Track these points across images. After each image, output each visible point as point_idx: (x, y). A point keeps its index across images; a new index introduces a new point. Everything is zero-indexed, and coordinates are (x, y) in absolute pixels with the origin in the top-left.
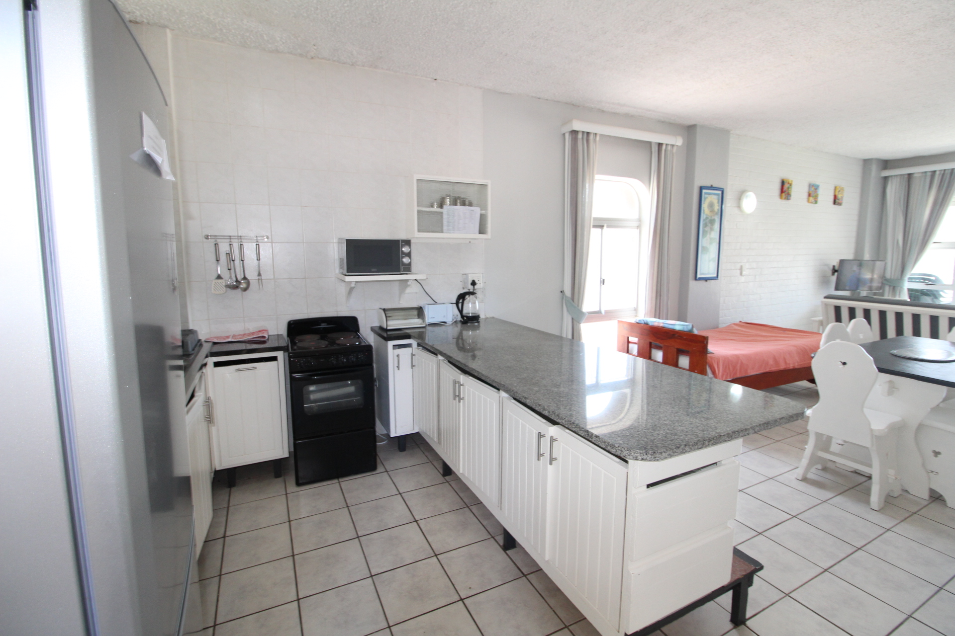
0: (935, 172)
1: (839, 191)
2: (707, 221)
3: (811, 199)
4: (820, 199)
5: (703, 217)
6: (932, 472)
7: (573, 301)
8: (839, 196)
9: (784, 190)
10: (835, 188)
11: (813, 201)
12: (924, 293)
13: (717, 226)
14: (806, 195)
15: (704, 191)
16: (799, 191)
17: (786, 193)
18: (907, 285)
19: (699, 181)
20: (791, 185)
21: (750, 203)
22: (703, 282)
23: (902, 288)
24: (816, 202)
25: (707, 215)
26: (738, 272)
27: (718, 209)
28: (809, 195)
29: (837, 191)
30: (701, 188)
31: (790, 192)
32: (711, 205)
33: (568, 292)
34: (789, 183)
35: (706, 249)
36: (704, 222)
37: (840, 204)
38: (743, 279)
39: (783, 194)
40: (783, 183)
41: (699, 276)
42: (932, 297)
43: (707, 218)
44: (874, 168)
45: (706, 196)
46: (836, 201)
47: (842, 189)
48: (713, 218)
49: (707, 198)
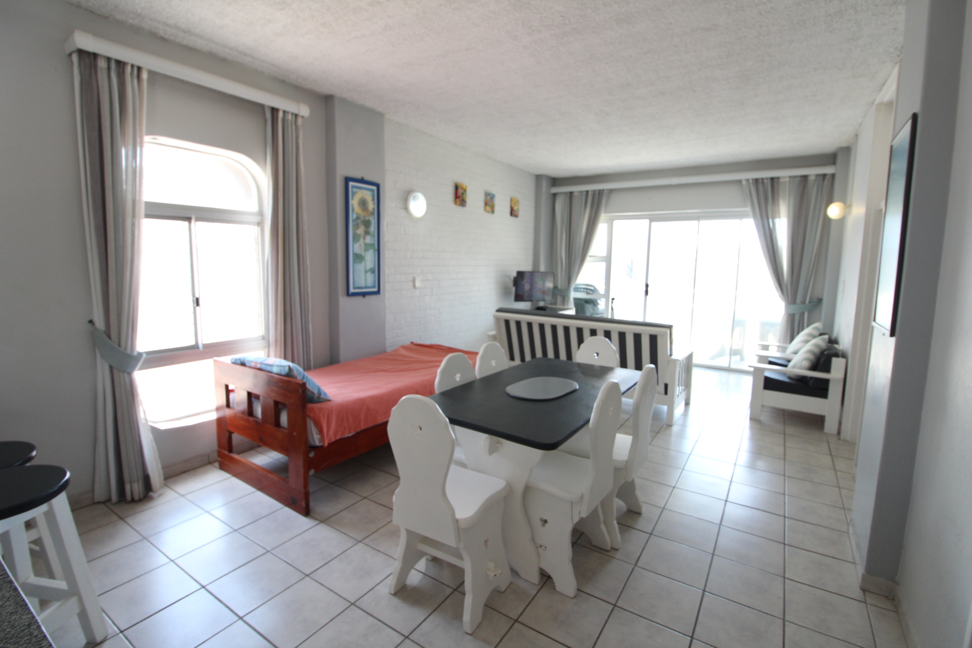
0: (587, 192)
1: (515, 203)
2: (359, 221)
3: (488, 208)
4: (497, 208)
5: (352, 216)
6: (541, 546)
7: (110, 337)
8: (515, 208)
9: (459, 195)
10: (511, 200)
11: (490, 210)
12: (587, 301)
13: (373, 228)
14: (482, 204)
15: (351, 184)
16: (475, 198)
17: (461, 199)
18: (573, 295)
19: (343, 169)
20: (465, 190)
21: (418, 206)
22: (359, 299)
23: (569, 297)
24: (493, 212)
25: (357, 214)
26: (411, 284)
27: (374, 209)
28: (486, 204)
29: (513, 202)
30: (347, 180)
31: (464, 198)
32: (363, 203)
33: (100, 323)
34: (462, 189)
35: (359, 258)
36: (355, 223)
37: (516, 216)
38: (417, 292)
39: (458, 200)
40: (457, 187)
41: (352, 290)
42: (592, 305)
43: (358, 218)
44: (544, 184)
45: (355, 190)
46: (513, 213)
47: (517, 202)
48: (367, 218)
49: (356, 192)
